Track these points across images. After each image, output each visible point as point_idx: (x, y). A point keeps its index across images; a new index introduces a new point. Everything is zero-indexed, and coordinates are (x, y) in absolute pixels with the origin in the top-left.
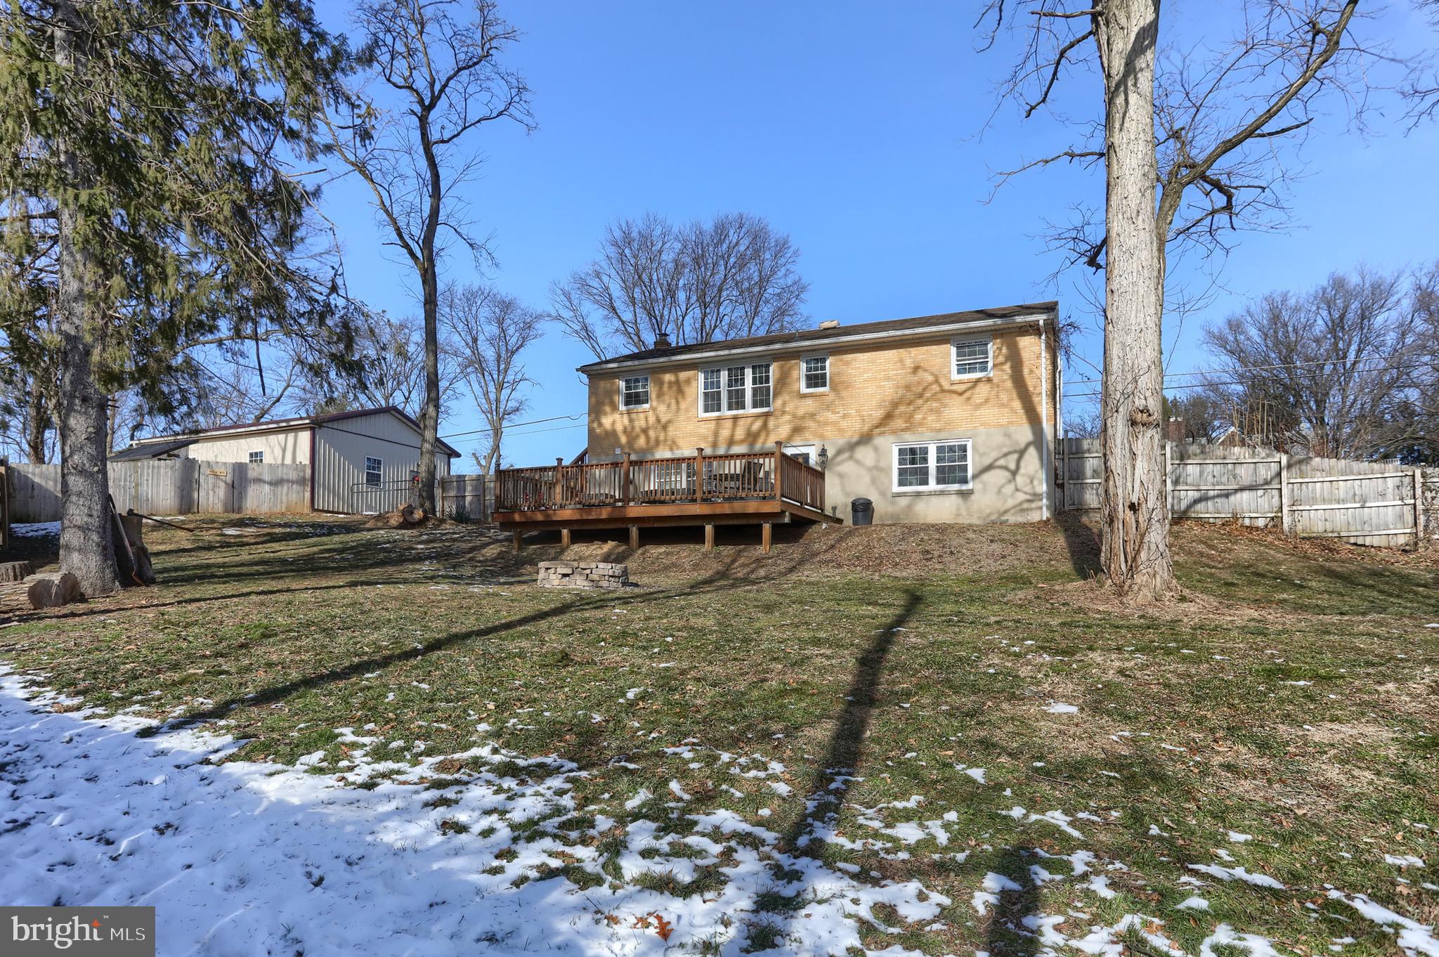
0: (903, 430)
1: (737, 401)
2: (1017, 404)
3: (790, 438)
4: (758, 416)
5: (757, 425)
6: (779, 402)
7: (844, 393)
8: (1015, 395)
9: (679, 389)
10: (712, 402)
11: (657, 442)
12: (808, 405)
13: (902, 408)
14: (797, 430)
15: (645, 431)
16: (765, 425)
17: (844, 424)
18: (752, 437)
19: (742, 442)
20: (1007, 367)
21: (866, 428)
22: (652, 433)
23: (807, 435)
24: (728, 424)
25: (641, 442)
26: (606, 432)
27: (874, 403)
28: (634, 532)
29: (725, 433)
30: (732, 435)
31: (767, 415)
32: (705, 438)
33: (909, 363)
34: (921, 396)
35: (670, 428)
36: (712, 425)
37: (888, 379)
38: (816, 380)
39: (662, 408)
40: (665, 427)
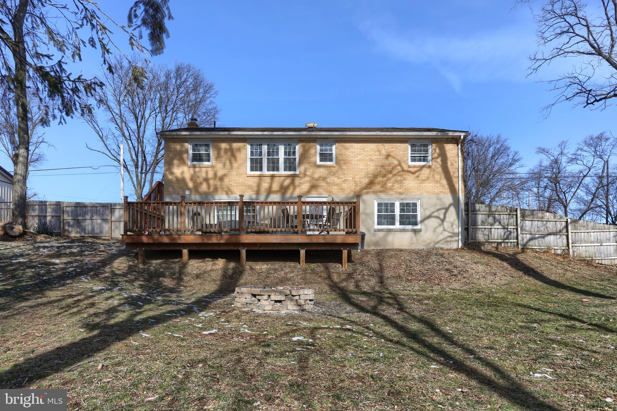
0: (380, 192)
1: (274, 165)
2: (444, 182)
3: (309, 192)
4: (288, 176)
5: (287, 182)
6: (302, 168)
7: (344, 167)
8: (443, 177)
9: (232, 154)
10: (256, 165)
11: (216, 189)
12: (321, 172)
13: (380, 179)
14: (314, 187)
15: (206, 180)
16: (293, 182)
17: (344, 186)
18: (283, 190)
19: (276, 192)
20: (439, 160)
21: (358, 189)
22: (211, 182)
23: (320, 190)
24: (268, 180)
25: (204, 187)
26: (177, 179)
27: (363, 174)
28: (244, 252)
29: (265, 185)
30: (270, 187)
31: (294, 176)
32: (250, 187)
33: (384, 152)
34: (390, 172)
35: (226, 180)
36: (256, 180)
37: (371, 160)
38: (325, 157)
39: (219, 166)
40: (221, 179)
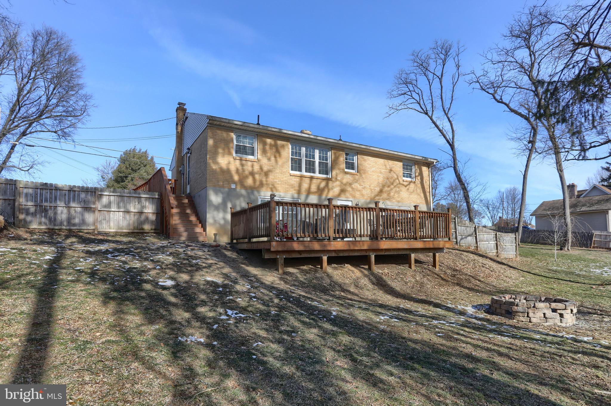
0: (387, 199)
1: (310, 168)
2: (422, 195)
3: (339, 195)
4: (324, 179)
5: (323, 185)
6: (334, 173)
7: (364, 176)
8: (422, 191)
9: (278, 151)
10: (296, 165)
11: (262, 184)
12: (347, 179)
13: (386, 189)
14: (343, 191)
15: (252, 174)
16: (327, 185)
17: (364, 192)
18: (320, 191)
19: (314, 193)
20: (419, 178)
21: (373, 195)
22: (257, 177)
23: (348, 195)
24: (307, 181)
25: (249, 181)
26: (221, 169)
27: (376, 183)
29: (305, 186)
30: (310, 188)
31: (328, 180)
32: (292, 186)
33: (388, 167)
34: (392, 184)
35: (271, 177)
36: (298, 179)
37: (381, 173)
38: (351, 166)
39: (264, 161)
40: (266, 174)
